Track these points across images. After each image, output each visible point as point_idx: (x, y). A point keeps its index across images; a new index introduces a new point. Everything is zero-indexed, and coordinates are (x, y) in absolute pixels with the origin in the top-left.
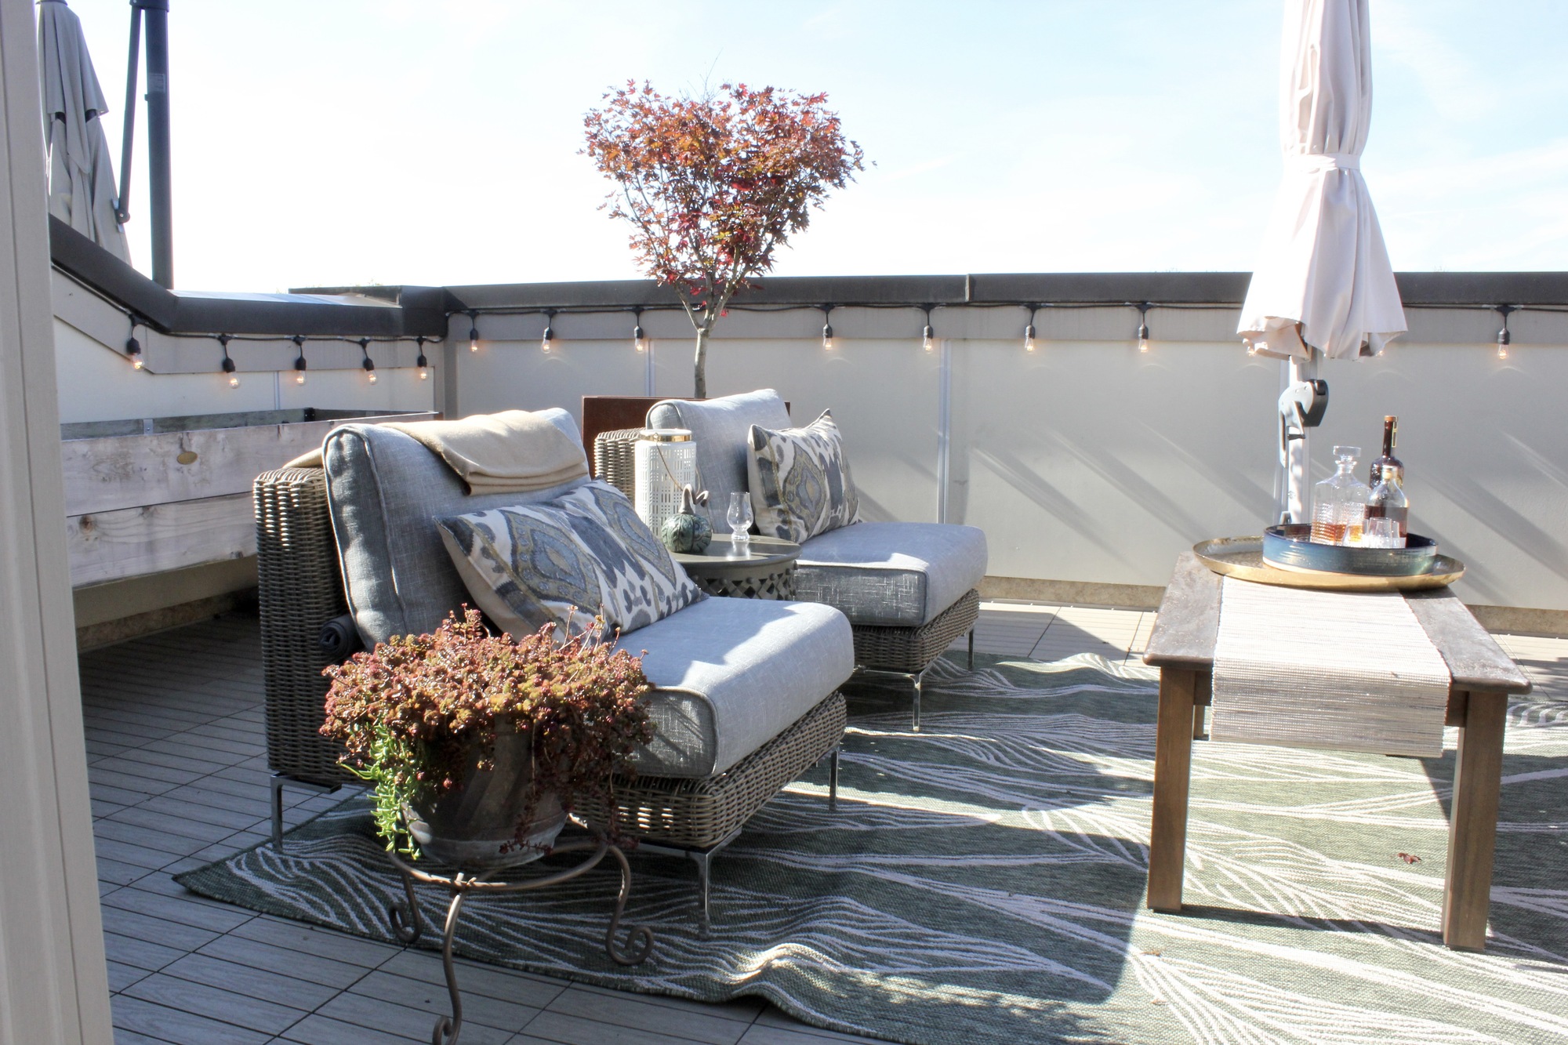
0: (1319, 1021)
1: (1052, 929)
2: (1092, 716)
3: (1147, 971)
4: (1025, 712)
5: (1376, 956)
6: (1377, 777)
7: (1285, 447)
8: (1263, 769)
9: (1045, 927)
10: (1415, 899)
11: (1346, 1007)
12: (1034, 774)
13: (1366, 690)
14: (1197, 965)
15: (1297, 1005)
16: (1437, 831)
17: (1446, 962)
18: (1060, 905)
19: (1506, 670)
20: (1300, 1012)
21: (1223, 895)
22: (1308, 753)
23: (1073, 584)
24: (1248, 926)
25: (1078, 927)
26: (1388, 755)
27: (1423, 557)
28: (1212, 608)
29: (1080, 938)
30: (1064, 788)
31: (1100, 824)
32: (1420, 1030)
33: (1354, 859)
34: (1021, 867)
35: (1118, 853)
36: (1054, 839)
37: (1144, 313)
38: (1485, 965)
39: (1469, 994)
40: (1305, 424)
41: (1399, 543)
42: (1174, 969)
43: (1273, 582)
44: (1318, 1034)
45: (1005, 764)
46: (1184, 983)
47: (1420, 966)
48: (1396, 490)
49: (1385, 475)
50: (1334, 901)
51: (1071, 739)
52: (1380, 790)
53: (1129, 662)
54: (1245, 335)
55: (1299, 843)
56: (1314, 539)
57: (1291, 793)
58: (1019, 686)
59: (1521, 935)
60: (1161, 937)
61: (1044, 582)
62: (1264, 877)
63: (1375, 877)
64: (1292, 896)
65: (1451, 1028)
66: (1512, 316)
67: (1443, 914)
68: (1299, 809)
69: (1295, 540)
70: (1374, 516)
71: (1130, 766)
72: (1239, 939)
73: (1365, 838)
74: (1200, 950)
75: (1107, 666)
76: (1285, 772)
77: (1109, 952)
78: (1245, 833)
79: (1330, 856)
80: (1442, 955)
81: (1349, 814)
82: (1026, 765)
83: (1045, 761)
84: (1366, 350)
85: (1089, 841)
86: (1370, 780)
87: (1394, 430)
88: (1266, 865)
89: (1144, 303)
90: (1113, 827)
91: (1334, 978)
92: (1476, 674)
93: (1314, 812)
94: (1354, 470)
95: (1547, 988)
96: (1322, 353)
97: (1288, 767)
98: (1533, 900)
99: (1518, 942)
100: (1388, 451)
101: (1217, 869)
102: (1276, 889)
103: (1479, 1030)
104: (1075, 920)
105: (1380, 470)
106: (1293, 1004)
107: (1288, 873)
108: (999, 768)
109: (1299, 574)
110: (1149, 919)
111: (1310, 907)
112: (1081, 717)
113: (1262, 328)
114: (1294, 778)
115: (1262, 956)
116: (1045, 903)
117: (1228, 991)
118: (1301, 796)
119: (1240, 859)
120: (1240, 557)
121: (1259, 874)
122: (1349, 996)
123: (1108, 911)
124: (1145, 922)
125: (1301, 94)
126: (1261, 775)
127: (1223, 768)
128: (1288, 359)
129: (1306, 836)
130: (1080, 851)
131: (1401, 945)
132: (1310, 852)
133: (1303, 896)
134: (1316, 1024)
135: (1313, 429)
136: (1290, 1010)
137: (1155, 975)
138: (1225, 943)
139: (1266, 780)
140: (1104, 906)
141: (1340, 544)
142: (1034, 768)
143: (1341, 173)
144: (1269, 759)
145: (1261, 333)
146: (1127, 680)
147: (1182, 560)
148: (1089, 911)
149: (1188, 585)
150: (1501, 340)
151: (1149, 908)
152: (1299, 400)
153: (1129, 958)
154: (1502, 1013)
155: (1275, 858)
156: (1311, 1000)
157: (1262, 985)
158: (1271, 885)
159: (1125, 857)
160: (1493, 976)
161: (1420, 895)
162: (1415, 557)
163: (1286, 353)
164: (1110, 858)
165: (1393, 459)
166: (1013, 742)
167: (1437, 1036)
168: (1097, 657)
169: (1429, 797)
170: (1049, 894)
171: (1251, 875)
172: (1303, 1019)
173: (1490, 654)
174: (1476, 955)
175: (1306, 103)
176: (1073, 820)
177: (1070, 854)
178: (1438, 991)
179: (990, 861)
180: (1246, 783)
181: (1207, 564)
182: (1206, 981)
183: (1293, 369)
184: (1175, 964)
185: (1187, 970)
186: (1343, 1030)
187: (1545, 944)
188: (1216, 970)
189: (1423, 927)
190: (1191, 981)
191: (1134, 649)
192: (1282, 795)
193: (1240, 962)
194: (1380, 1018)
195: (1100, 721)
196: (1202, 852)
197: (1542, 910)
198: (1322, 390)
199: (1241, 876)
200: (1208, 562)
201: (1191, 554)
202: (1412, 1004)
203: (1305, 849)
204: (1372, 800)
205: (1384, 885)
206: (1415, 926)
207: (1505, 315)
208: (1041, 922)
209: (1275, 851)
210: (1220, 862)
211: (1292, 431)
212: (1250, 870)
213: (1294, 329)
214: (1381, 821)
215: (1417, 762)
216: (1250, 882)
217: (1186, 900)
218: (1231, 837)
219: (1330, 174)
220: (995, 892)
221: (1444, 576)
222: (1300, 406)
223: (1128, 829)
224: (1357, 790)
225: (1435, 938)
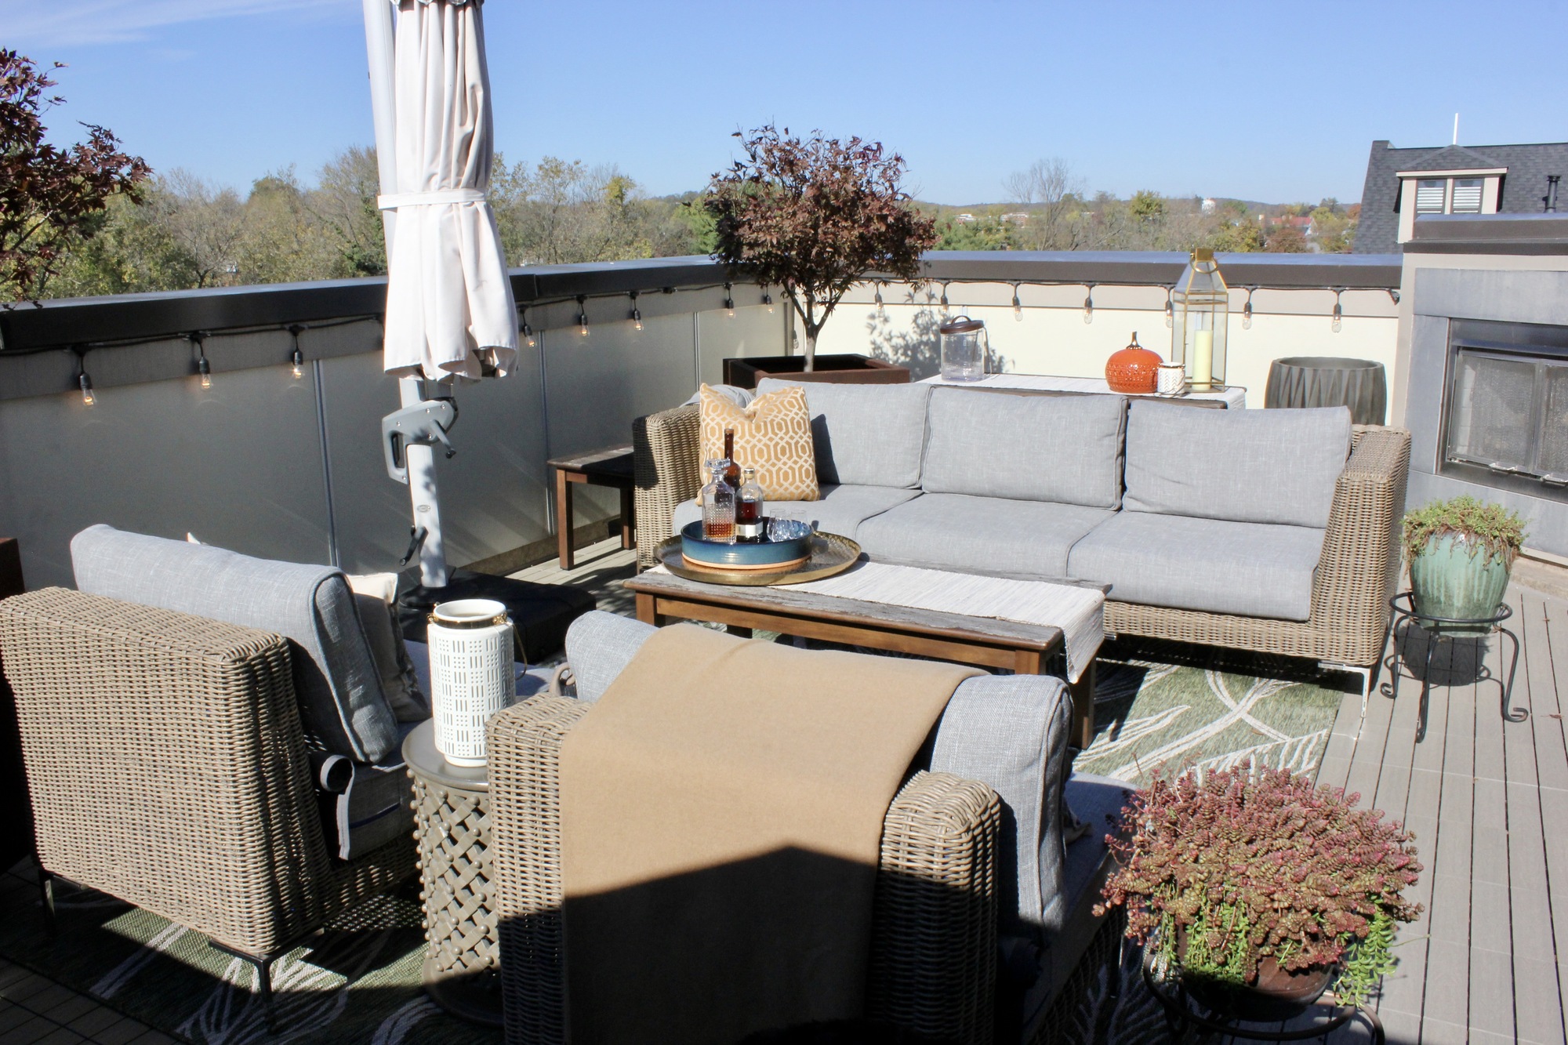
222: (439, 424)
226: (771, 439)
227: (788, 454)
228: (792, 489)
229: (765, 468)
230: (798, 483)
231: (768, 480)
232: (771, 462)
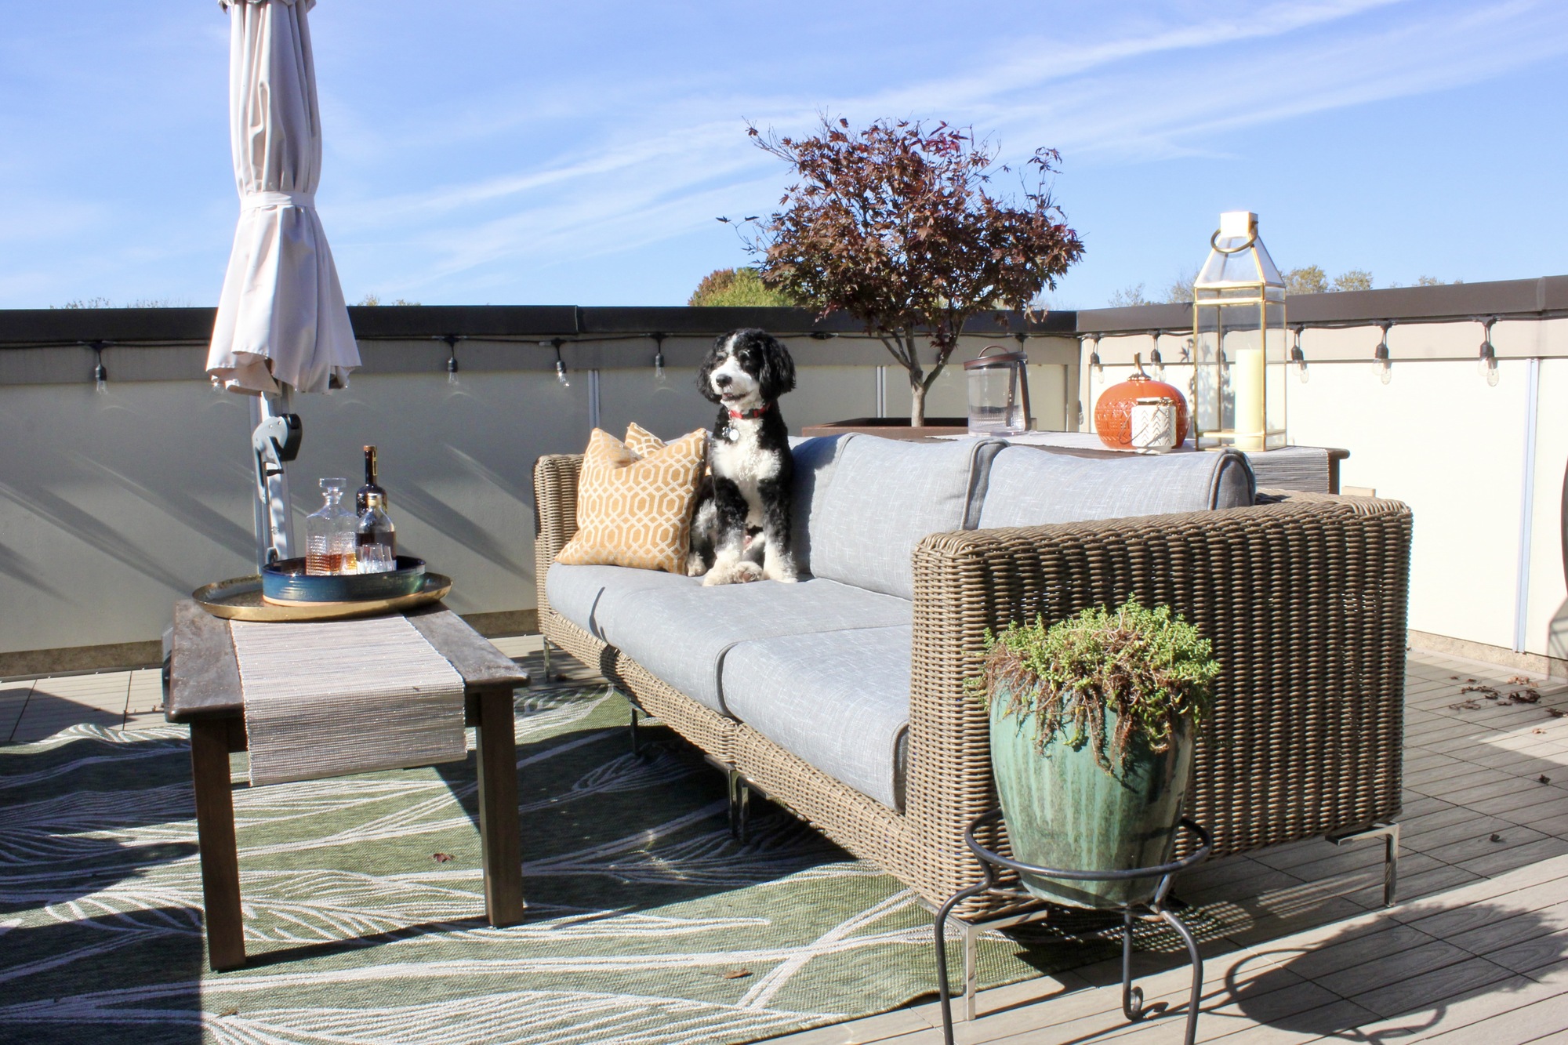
0: (402, 1026)
1: (114, 1021)
2: (100, 790)
3: (227, 1033)
4: (23, 800)
5: (437, 953)
6: (400, 791)
7: (263, 483)
8: (292, 806)
9: (106, 1022)
10: (458, 893)
11: (423, 1006)
12: (49, 865)
13: (393, 707)
14: (276, 1011)
15: (380, 1019)
16: (462, 828)
17: (496, 940)
18: (117, 995)
19: (508, 668)
20: (384, 1024)
21: (283, 938)
22: (332, 782)
23: (47, 652)
24: (316, 960)
25: (142, 1011)
26: (405, 769)
27: (415, 576)
28: (226, 654)
29: (147, 1022)
30: (88, 872)
31: (138, 900)
32: (490, 1005)
33: (397, 871)
34: (60, 968)
35: (165, 924)
36: (91, 928)
37: (99, 352)
38: (527, 933)
39: (521, 961)
40: (281, 459)
41: (391, 566)
42: (255, 1022)
43: (280, 619)
44: (405, 1038)
45: (13, 862)
46: (268, 1032)
47: (476, 950)
48: (382, 516)
49: (371, 502)
50: (388, 914)
51: (82, 818)
52: (405, 803)
53: (128, 726)
54: (214, 372)
55: (343, 869)
56: (310, 572)
57: (325, 824)
58: (8, 774)
59: (549, 901)
60: (233, 995)
61: (12, 655)
62: (319, 909)
63: (419, 883)
64: (349, 921)
65: (514, 995)
66: (457, 346)
67: (486, 900)
68: (335, 837)
69: (294, 575)
70: (366, 543)
71: (155, 833)
72: (308, 975)
73: (402, 849)
74: (274, 996)
75: (104, 734)
76: (314, 805)
77: (183, 1026)
78: (290, 872)
79: (375, 874)
80: (492, 935)
81: (382, 832)
82: (37, 857)
83: (59, 848)
84: (335, 383)
85: (130, 920)
86: (394, 795)
87: (374, 459)
88: (318, 897)
89: (99, 341)
90: (152, 900)
91: (406, 984)
92: (484, 676)
93: (349, 837)
94: (341, 501)
95: (577, 937)
96: (292, 388)
97: (316, 799)
98: (551, 868)
99: (548, 906)
100: (370, 479)
101: (271, 914)
102: (333, 918)
103: (535, 989)
104: (137, 1005)
105: (365, 498)
106: (375, 1019)
107: (340, 900)
108: (6, 868)
109: (305, 608)
110: (215, 982)
111: (368, 926)
112: (88, 793)
113: (232, 364)
114: (324, 809)
115: (336, 984)
116: (99, 997)
117: (313, 1026)
118: (334, 825)
119: (291, 898)
120: (239, 599)
121: (312, 908)
122: (423, 996)
123: (170, 986)
124: (213, 985)
125: (252, 132)
126: (291, 813)
127: (253, 814)
128: (260, 395)
129: (349, 861)
130: (124, 933)
131: (456, 937)
132: (355, 875)
133: (359, 917)
134: (402, 1030)
135: (290, 463)
136: (375, 1025)
137: (237, 1034)
138: (298, 982)
139: (298, 816)
140: (165, 982)
141: (336, 573)
142: (48, 859)
143: (297, 210)
144: (295, 796)
145: (231, 370)
146: (130, 745)
147: (181, 610)
148: (149, 992)
149: (194, 634)
150: (450, 368)
151: (213, 969)
152: (273, 435)
153: (206, 1025)
154: (549, 969)
155: (325, 889)
156: (391, 1010)
157: (343, 1010)
158: (327, 915)
159: (174, 927)
160: (536, 940)
161: (462, 889)
162: (409, 577)
163: (258, 389)
164: (158, 932)
165: (375, 486)
166: (16, 836)
167: (504, 1006)
168: (92, 726)
169: (449, 799)
170: (100, 986)
171: (305, 911)
172: (388, 1029)
173: (491, 656)
174: (518, 927)
175: (259, 139)
176: (108, 903)
177: (114, 939)
178: (496, 966)
179: (21, 971)
180: (278, 824)
181: (208, 610)
182: (289, 1023)
183: (264, 404)
184: (254, 1017)
185: (268, 1019)
186: (426, 1027)
187: (568, 902)
188: (296, 1010)
189: (470, 916)
190: (275, 1028)
191: (130, 711)
192: (316, 827)
193: (317, 995)
194: (453, 1006)
195: (111, 794)
196: (252, 902)
197: (560, 874)
198: (295, 424)
199: (297, 914)
200: (211, 607)
201: (190, 602)
202: (477, 985)
203: (350, 873)
204: (401, 813)
205: (429, 888)
206: (463, 916)
207: (452, 345)
208: (100, 1018)
209: (323, 882)
210: (272, 906)
211: (269, 466)
212: (305, 907)
213: (263, 365)
214: (413, 831)
215: (432, 770)
216: (306, 917)
217: (249, 952)
218: (276, 880)
219: (286, 211)
220: (36, 1003)
221: (435, 592)
222: (274, 441)
223: (169, 898)
224: (384, 807)
225: (481, 922)
226: (630, 489)
227: (646, 509)
228: (641, 553)
229: (615, 524)
230: (649, 546)
231: (616, 539)
232: (623, 517)
